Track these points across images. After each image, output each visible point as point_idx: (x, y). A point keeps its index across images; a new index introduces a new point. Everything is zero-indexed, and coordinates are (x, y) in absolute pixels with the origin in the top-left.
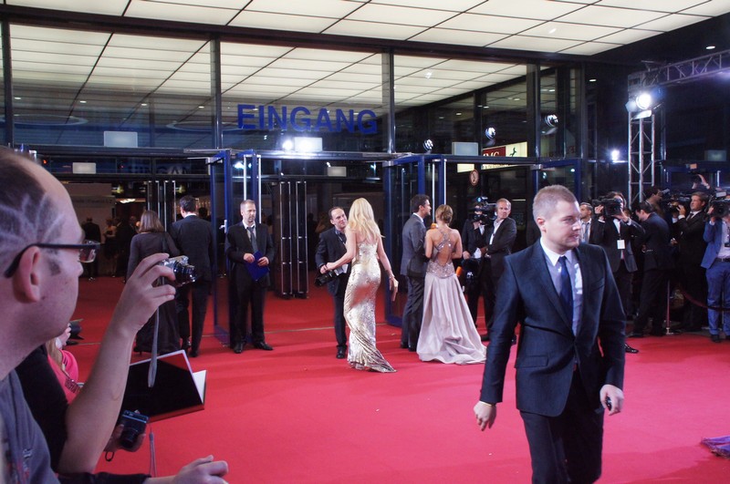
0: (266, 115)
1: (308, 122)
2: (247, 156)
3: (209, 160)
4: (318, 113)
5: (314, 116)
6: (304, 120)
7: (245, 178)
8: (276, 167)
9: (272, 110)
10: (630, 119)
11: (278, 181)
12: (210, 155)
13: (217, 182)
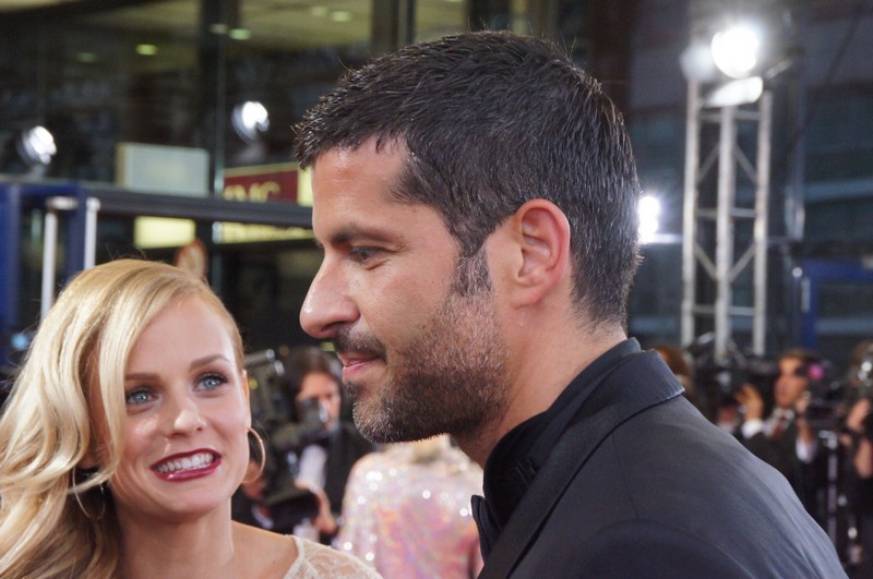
10: (694, 105)
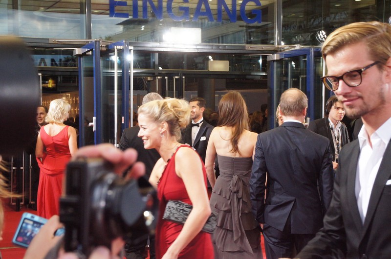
1: (186, 10)
2: (119, 47)
3: (78, 51)
5: (193, 4)
6: (181, 8)
7: (116, 72)
8: (152, 60)
11: (154, 75)
12: (79, 46)
13: (86, 76)
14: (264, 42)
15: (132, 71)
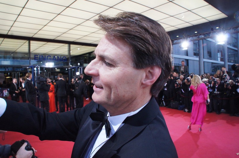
0: (41, 57)
4: (53, 57)
5: (52, 58)
6: (50, 58)
8: (44, 69)
9: (42, 56)
11: (44, 72)
12: (28, 67)
14: (67, 65)
15: (39, 72)
